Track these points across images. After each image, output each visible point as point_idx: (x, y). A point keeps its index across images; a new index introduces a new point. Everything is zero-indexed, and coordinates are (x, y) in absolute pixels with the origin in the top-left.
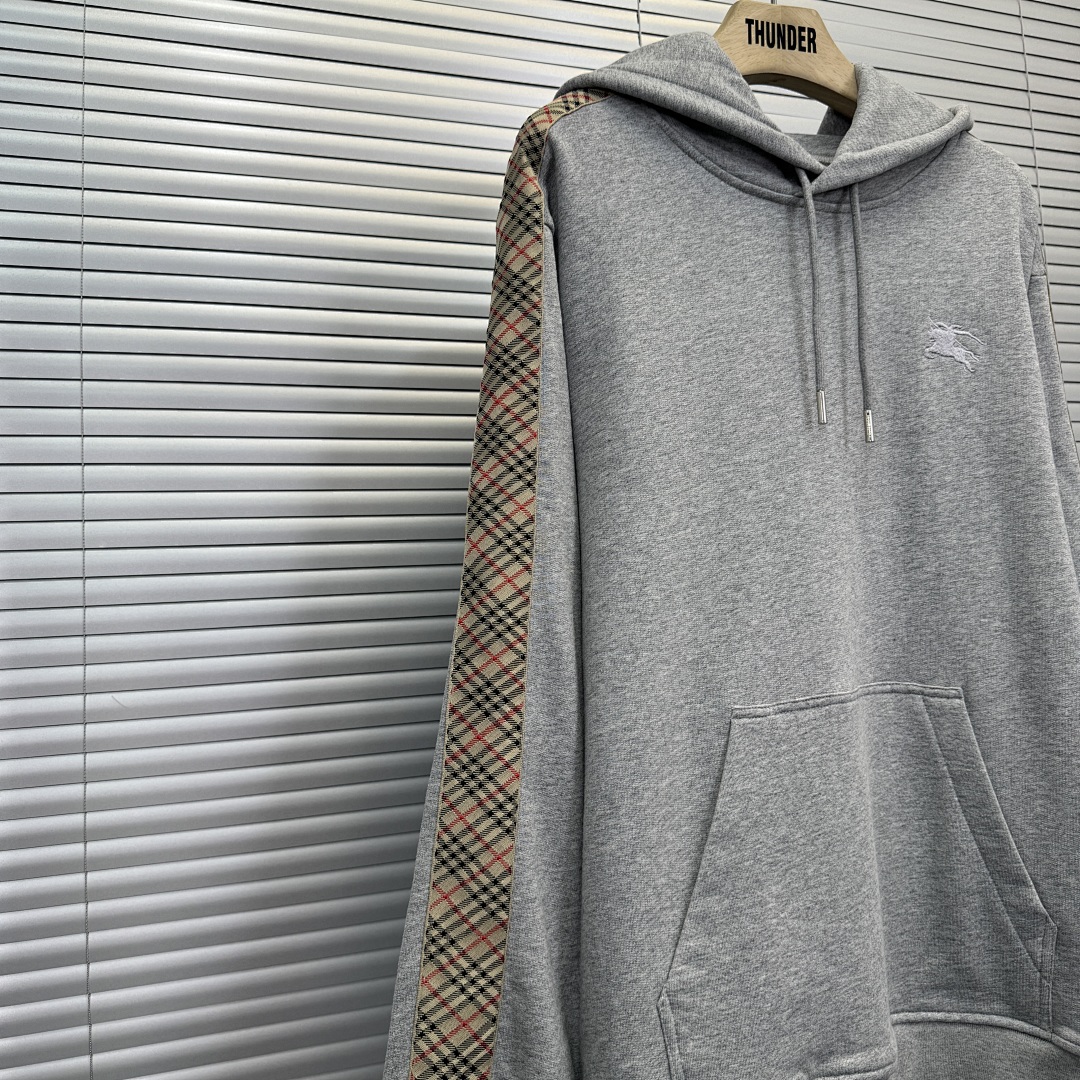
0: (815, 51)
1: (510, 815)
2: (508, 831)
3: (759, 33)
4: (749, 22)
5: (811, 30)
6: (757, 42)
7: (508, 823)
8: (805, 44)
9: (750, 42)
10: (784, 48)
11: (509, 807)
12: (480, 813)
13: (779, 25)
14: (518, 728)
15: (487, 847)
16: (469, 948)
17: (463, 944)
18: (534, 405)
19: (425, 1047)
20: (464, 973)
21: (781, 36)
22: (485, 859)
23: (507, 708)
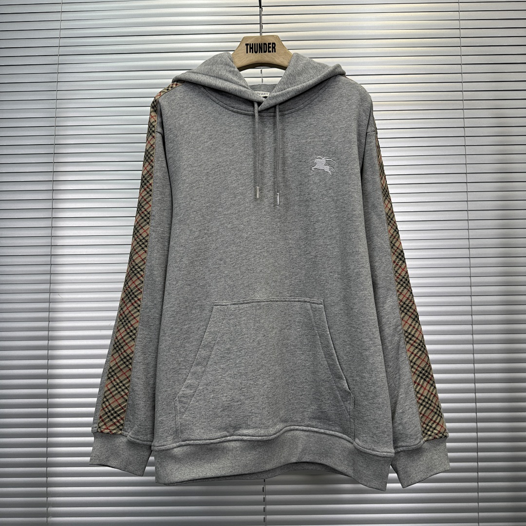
0: (275, 52)
1: (134, 334)
2: (133, 339)
3: (250, 48)
4: (247, 45)
5: (274, 44)
6: (250, 52)
7: (134, 337)
8: (271, 49)
9: (247, 52)
10: (262, 52)
11: (134, 332)
12: (125, 333)
13: (259, 44)
14: (139, 306)
15: (127, 344)
16: (120, 376)
17: (118, 375)
18: (150, 195)
19: (104, 406)
20: (118, 384)
21: (261, 48)
22: (126, 348)
23: (136, 299)
